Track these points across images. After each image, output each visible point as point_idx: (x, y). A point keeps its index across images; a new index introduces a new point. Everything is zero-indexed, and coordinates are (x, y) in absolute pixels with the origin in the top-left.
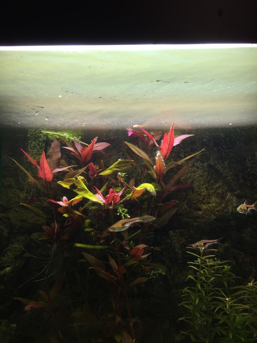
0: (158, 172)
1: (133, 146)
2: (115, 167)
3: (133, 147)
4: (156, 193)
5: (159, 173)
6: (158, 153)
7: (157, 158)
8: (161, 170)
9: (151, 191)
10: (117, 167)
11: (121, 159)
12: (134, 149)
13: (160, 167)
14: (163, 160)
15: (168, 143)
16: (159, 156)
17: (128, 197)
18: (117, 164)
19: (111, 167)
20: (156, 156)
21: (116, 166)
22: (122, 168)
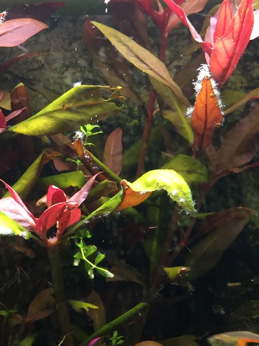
0: (200, 125)
1: (120, 35)
2: (64, 109)
3: (120, 41)
4: (196, 207)
5: (203, 127)
6: (204, 72)
7: (198, 87)
8: (210, 120)
9: (182, 200)
10: (69, 110)
11: (82, 84)
12: (124, 47)
13: (206, 110)
14: (216, 92)
15: (236, 35)
16: (206, 80)
17: (107, 208)
18: (71, 99)
19: (50, 108)
20: (196, 79)
21: (67, 106)
22: (86, 110)
